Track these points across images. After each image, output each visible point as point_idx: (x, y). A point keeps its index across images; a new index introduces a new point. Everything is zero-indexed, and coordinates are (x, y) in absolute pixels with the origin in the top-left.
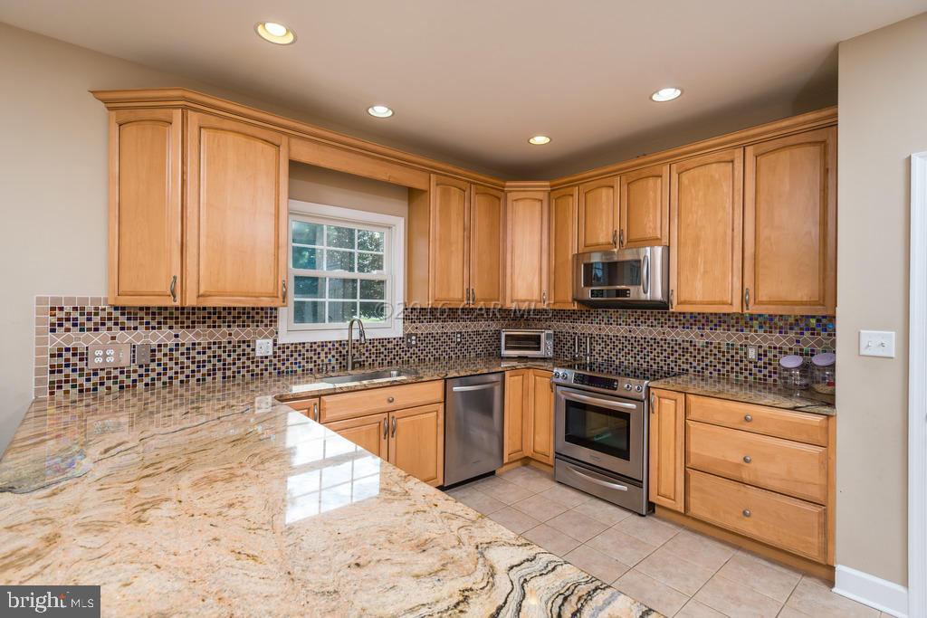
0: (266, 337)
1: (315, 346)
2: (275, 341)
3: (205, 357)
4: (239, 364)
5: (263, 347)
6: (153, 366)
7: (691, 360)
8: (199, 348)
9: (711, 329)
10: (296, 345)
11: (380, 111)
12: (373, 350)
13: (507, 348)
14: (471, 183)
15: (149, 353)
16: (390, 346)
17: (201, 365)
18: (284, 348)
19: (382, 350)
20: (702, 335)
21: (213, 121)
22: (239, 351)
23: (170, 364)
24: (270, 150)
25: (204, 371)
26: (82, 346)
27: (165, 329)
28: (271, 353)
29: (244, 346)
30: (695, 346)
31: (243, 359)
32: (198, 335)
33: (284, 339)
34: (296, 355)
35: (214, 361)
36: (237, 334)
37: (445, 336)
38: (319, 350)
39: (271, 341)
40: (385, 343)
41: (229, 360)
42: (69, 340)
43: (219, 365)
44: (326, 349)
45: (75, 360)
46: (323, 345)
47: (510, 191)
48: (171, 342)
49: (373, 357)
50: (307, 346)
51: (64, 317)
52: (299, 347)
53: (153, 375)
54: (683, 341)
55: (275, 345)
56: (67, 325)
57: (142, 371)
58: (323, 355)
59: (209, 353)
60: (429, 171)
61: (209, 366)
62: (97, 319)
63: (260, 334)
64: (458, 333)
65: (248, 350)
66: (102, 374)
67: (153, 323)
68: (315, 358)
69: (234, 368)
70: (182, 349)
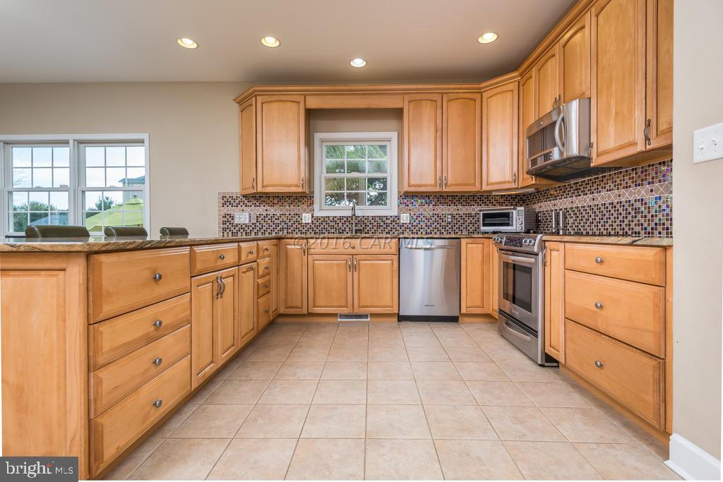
0: (308, 213)
1: (336, 219)
2: (312, 215)
3: (279, 222)
4: (294, 226)
5: (306, 218)
6: (258, 224)
7: (642, 221)
8: (276, 217)
9: (660, 181)
10: (324, 218)
11: (358, 63)
12: (375, 224)
13: (485, 225)
14: (442, 94)
15: (256, 218)
16: (389, 221)
17: (277, 225)
18: (318, 219)
19: (382, 224)
20: (652, 191)
21: (268, 98)
22: (294, 219)
23: (265, 224)
24: (294, 106)
25: (278, 228)
26: (232, 213)
27: (262, 206)
28: (310, 222)
29: (297, 217)
30: (646, 204)
31: (297, 224)
32: (275, 210)
33: (318, 214)
34: (324, 223)
35: (283, 224)
36: (293, 210)
37: (436, 217)
38: (338, 221)
39: (310, 215)
40: (384, 219)
41: (290, 224)
42: (228, 211)
43: (285, 226)
44: (343, 221)
45: (230, 219)
46: (341, 218)
47: (485, 91)
48: (264, 213)
49: (375, 228)
50: (331, 219)
51: (227, 201)
52: (326, 219)
53: (258, 228)
54: (636, 201)
55: (313, 217)
56: (228, 204)
57: (253, 226)
58: (340, 225)
59: (281, 219)
60: (404, 93)
61: (281, 226)
62: (237, 201)
63: (305, 211)
64: (448, 214)
65: (299, 219)
66: (239, 226)
67: (258, 204)
68: (336, 226)
69: (292, 228)
70: (269, 217)
